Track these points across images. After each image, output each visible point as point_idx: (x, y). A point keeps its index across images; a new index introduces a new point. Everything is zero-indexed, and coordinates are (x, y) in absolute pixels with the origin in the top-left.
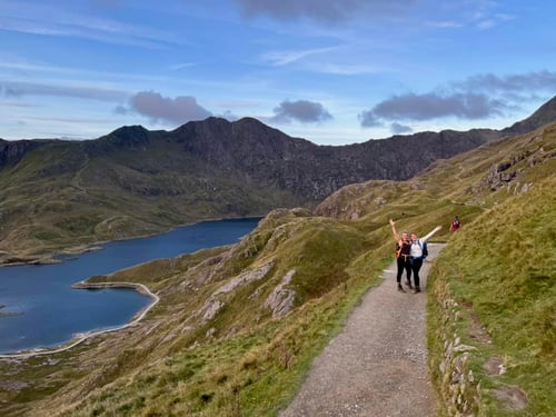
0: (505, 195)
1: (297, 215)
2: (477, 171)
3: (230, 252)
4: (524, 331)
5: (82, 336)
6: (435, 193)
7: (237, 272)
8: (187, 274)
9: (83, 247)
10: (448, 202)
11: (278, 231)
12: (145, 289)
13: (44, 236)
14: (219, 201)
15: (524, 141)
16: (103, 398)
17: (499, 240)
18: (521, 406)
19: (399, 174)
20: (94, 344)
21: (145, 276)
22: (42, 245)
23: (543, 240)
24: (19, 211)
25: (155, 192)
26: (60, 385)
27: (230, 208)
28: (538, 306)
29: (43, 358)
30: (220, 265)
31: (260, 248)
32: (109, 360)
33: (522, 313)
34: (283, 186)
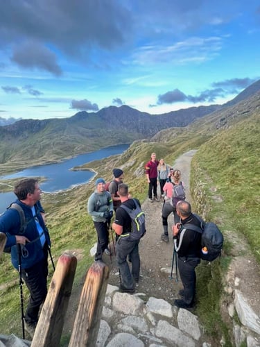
0: (222, 130)
1: (144, 142)
2: (212, 122)
3: (120, 156)
4: (225, 177)
5: (74, 186)
6: (195, 131)
7: (123, 163)
8: (106, 165)
9: (70, 157)
10: (200, 134)
11: (137, 149)
12: (93, 170)
13: (57, 154)
14: (115, 138)
15: (231, 108)
16: (83, 204)
17: (219, 146)
19: (182, 125)
20: (78, 188)
21: (93, 165)
22: (57, 156)
23: (235, 145)
24: (48, 145)
25: (93, 136)
26: (69, 201)
27: (120, 141)
28: (230, 168)
29: (63, 193)
30: (118, 161)
31: (131, 155)
32: (84, 193)
33: (224, 171)
34: (138, 131)
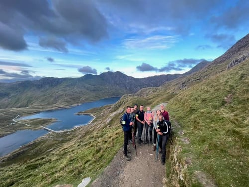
0: (183, 90)
1: (130, 96)
2: (176, 85)
3: (113, 105)
4: (189, 123)
5: (76, 127)
6: (165, 90)
7: (115, 111)
8: (102, 111)
9: (77, 104)
10: (169, 92)
11: (125, 101)
12: (92, 115)
13: (67, 102)
14: (110, 92)
15: (188, 77)
16: (81, 142)
17: (182, 101)
18: (188, 142)
19: (156, 85)
20: (79, 129)
21: (92, 112)
22: (67, 104)
23: (194, 100)
24: (62, 95)
25: (94, 90)
26: (71, 139)
27: (113, 94)
28: (192, 117)
29: (67, 132)
30: (110, 109)
31: (121, 105)
32: (83, 133)
33: (188, 119)
34: (126, 88)
